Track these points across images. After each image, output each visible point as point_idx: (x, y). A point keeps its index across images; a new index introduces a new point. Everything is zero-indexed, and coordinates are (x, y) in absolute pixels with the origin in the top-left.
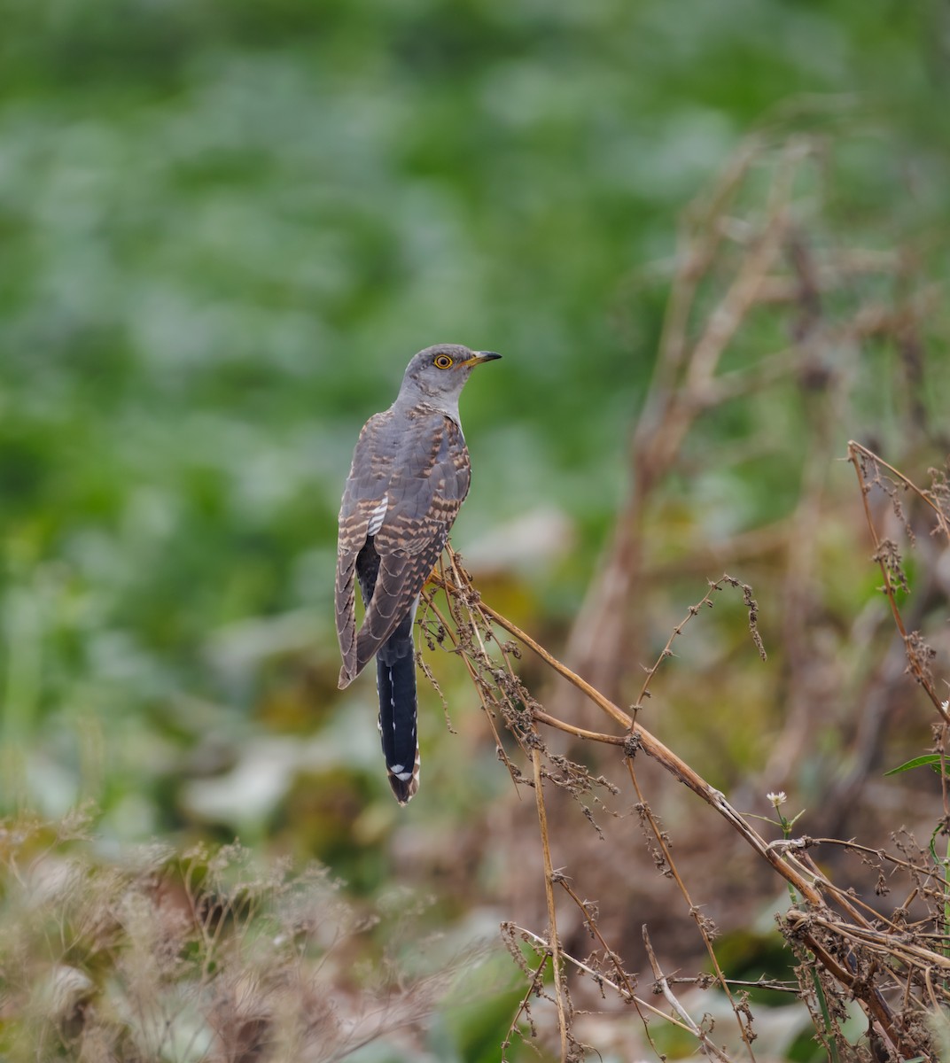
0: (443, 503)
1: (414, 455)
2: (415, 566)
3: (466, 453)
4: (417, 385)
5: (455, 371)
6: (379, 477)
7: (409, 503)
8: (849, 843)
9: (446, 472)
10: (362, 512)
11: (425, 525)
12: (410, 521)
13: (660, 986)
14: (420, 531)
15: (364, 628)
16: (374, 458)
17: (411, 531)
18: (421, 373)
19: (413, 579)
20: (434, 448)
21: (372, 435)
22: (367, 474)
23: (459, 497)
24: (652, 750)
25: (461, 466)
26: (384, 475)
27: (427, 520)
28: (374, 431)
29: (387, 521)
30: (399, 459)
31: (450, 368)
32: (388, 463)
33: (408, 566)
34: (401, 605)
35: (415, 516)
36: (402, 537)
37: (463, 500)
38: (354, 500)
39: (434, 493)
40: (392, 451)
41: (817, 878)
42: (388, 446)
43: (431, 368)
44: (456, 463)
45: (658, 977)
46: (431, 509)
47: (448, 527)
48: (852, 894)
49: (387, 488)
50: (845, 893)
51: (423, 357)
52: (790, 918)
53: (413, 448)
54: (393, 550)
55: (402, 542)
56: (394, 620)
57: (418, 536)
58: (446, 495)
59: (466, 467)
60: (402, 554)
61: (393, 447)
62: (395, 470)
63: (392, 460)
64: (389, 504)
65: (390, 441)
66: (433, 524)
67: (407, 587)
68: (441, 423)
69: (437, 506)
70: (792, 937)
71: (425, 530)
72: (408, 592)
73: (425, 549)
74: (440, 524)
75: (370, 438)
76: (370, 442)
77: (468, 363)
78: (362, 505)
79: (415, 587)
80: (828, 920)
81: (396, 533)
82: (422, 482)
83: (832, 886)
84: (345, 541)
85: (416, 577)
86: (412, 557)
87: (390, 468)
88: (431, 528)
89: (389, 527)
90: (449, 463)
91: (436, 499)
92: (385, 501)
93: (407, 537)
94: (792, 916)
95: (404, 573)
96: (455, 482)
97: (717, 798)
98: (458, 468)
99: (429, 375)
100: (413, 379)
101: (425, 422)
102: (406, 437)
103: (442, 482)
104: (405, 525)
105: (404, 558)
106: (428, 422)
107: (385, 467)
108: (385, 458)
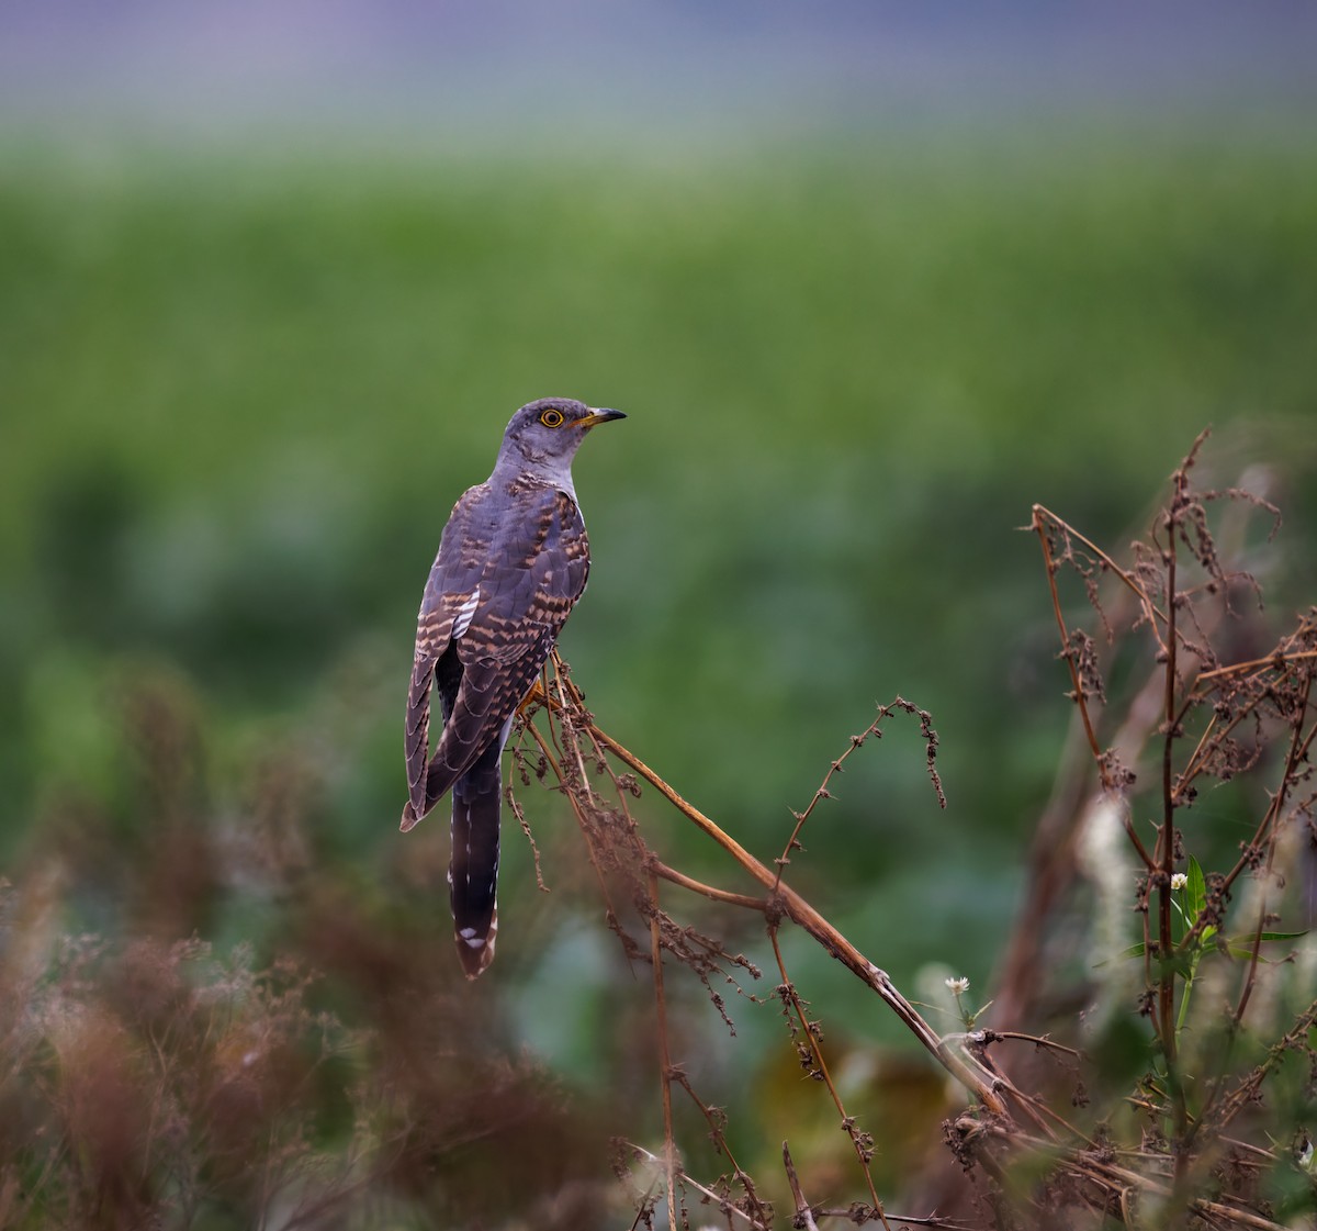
0: (548, 600)
1: (515, 539)
2: (507, 679)
3: (585, 539)
4: (518, 447)
5: (565, 430)
6: (471, 565)
7: (504, 599)
8: (1041, 1039)
9: (554, 562)
10: (446, 608)
11: (523, 628)
12: (503, 622)
13: (803, 1219)
14: (516, 635)
15: (438, 756)
16: (466, 541)
17: (504, 635)
18: (524, 432)
19: (504, 696)
20: (540, 532)
21: (466, 513)
22: (457, 561)
23: (570, 594)
24: (801, 916)
25: (575, 556)
26: (477, 563)
27: (526, 621)
28: (468, 508)
29: (475, 621)
30: (496, 544)
31: (559, 427)
32: (483, 548)
33: (499, 678)
34: (486, 728)
35: (510, 616)
36: (491, 641)
37: (577, 598)
38: (438, 593)
39: (536, 588)
40: (489, 533)
41: (997, 1079)
42: (484, 528)
43: (536, 426)
44: (569, 551)
45: (801, 1208)
46: (532, 609)
47: (554, 632)
48: (1039, 1101)
49: (480, 579)
50: (1031, 1099)
51: (527, 412)
52: (961, 1127)
53: (515, 530)
54: (480, 658)
55: (492, 648)
56: (476, 746)
57: (513, 641)
58: (553, 591)
59: (581, 557)
60: (491, 664)
61: (490, 529)
62: (491, 557)
63: (487, 545)
64: (480, 600)
65: (486, 522)
66: (533, 627)
67: (496, 706)
68: (552, 501)
69: (540, 604)
70: (962, 1151)
71: (523, 634)
72: (497, 712)
73: (522, 659)
74: (543, 627)
75: (463, 516)
76: (463, 521)
77: (583, 422)
78: (447, 599)
79: (507, 707)
80: (1007, 1130)
81: (485, 636)
82: (524, 573)
83: (1016, 1090)
84: (424, 643)
85: (509, 694)
86: (504, 668)
87: (484, 554)
88: (531, 632)
89: (477, 629)
90: (560, 551)
91: (540, 596)
92: (476, 595)
93: (499, 642)
94: (963, 1125)
95: (492, 688)
96: (566, 575)
97: (880, 980)
98: (571, 558)
99: (534, 434)
100: (513, 441)
101: (532, 498)
102: (508, 517)
103: (549, 575)
104: (497, 627)
105: (494, 668)
106: (535, 499)
107: (478, 552)
108: (479, 542)
